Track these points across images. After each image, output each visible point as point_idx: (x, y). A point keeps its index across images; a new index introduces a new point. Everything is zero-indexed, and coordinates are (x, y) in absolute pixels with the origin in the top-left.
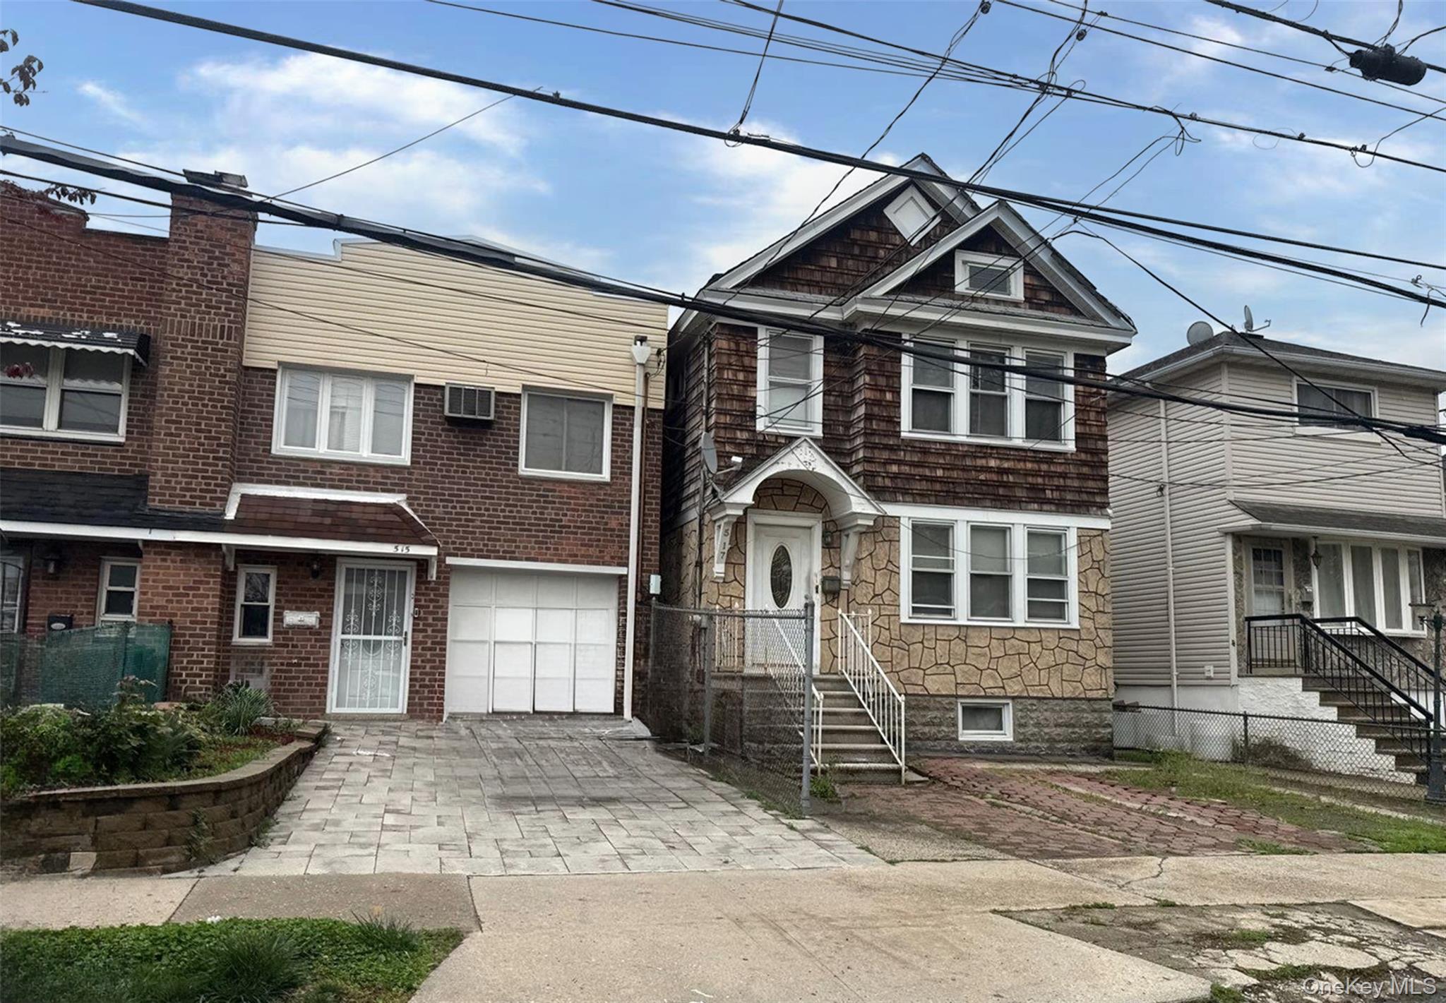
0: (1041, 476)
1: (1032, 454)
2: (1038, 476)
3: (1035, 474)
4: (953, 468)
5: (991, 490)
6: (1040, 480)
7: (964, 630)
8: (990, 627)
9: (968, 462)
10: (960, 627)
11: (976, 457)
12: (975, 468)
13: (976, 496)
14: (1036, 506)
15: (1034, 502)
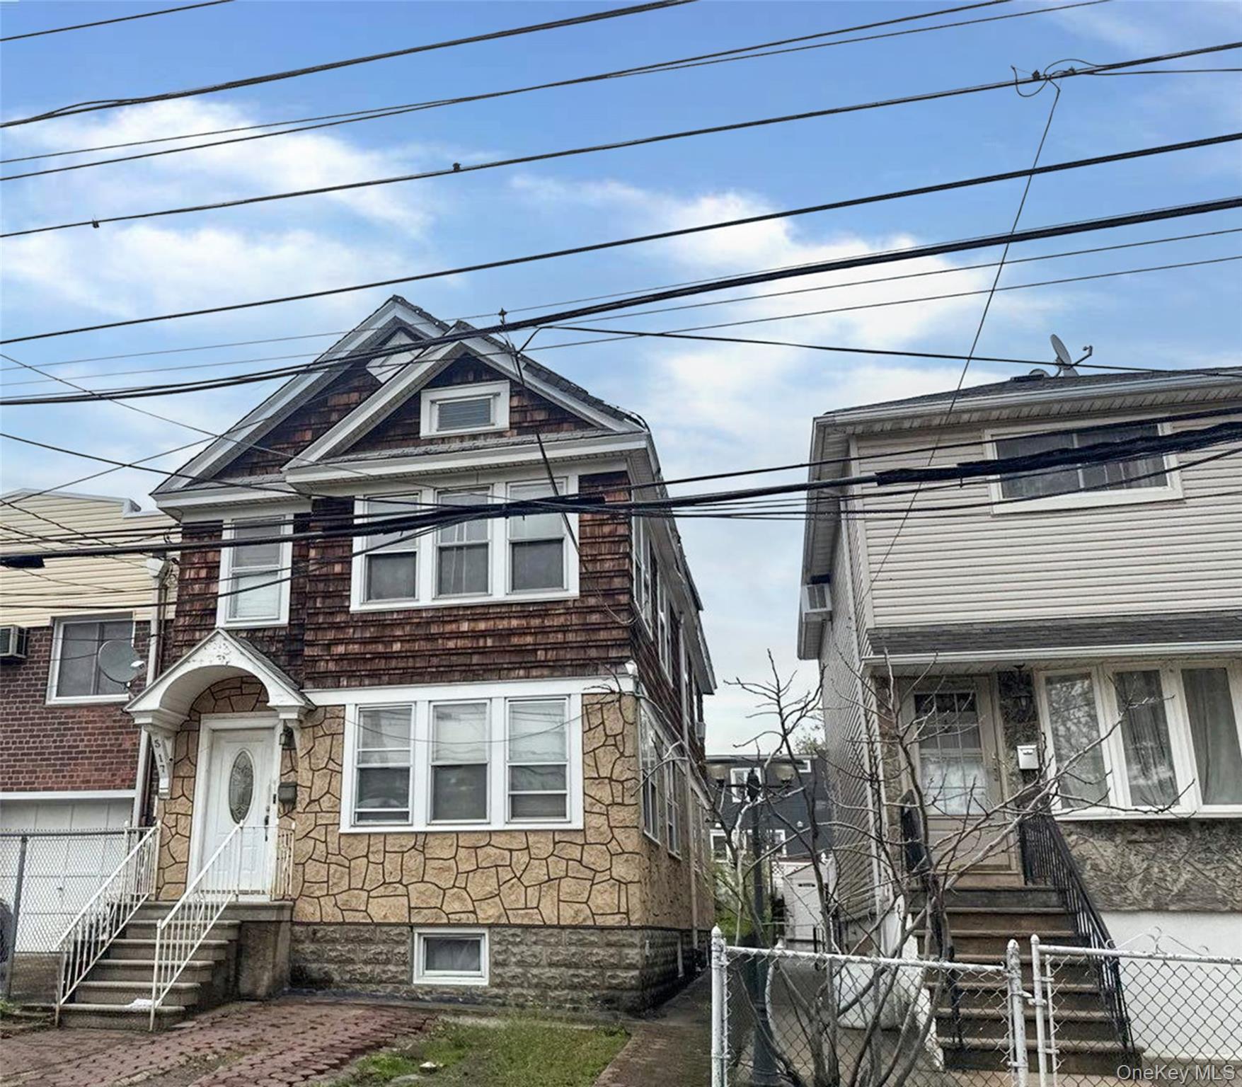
0: (531, 634)
1: (519, 608)
2: (525, 634)
3: (522, 632)
4: (413, 639)
5: (462, 660)
6: (529, 639)
7: (421, 838)
8: (457, 833)
9: (434, 629)
10: (416, 834)
11: (444, 622)
12: (442, 636)
13: (442, 669)
14: (522, 673)
15: (519, 668)
